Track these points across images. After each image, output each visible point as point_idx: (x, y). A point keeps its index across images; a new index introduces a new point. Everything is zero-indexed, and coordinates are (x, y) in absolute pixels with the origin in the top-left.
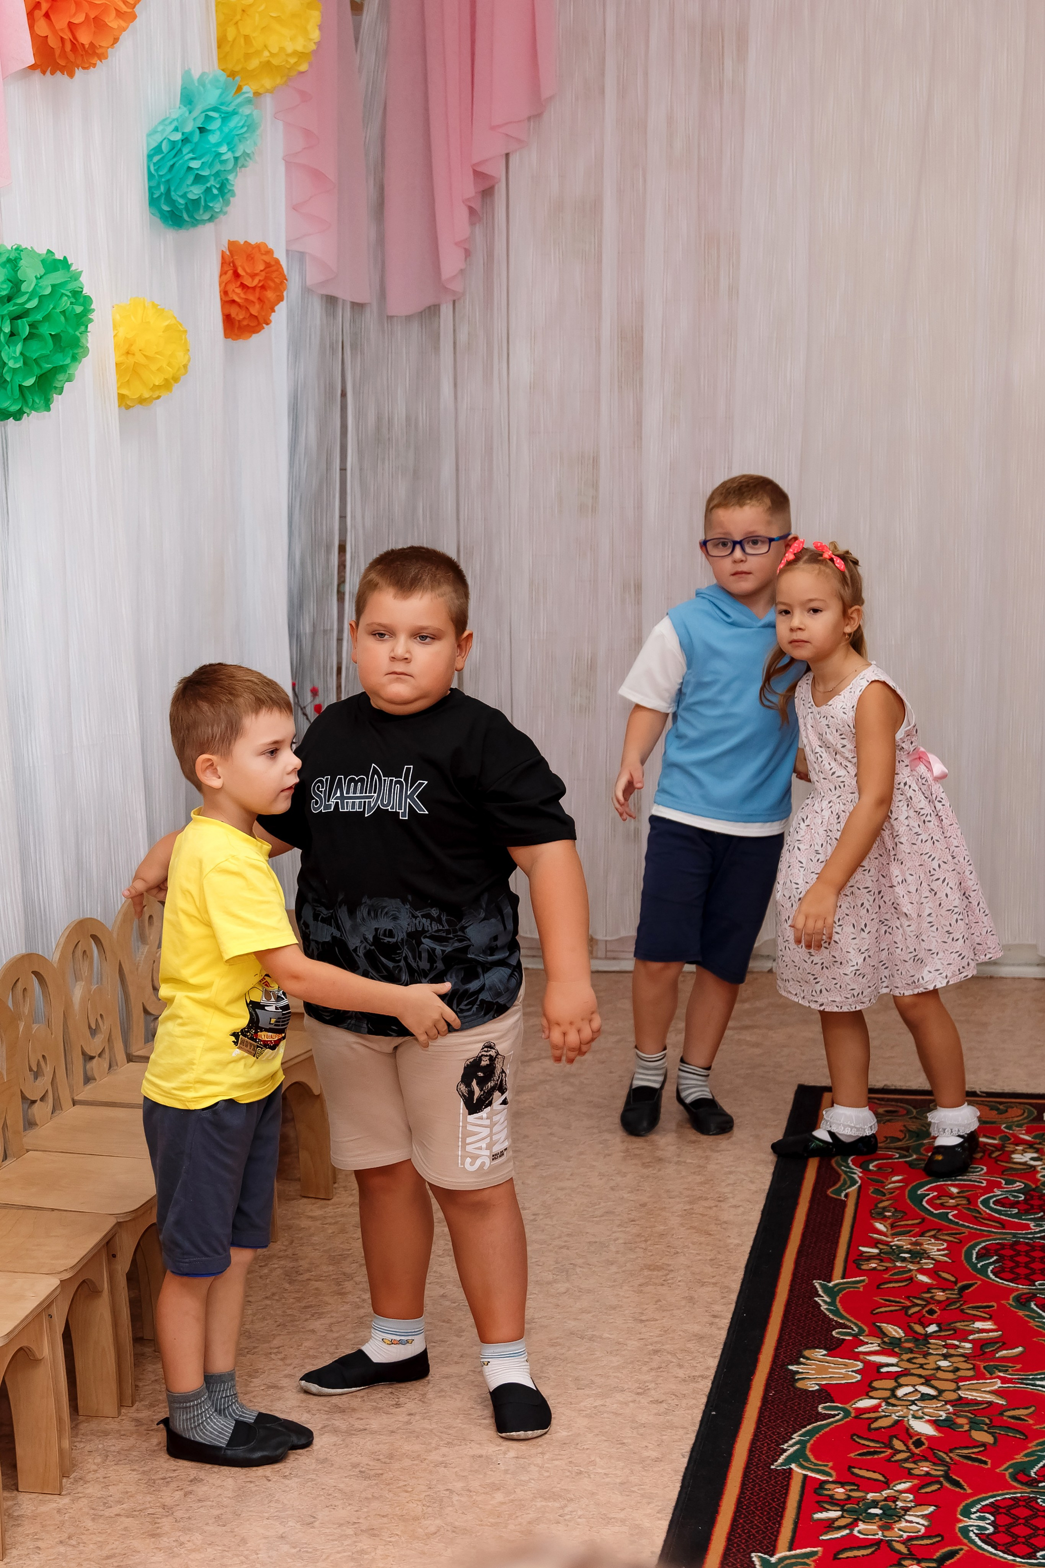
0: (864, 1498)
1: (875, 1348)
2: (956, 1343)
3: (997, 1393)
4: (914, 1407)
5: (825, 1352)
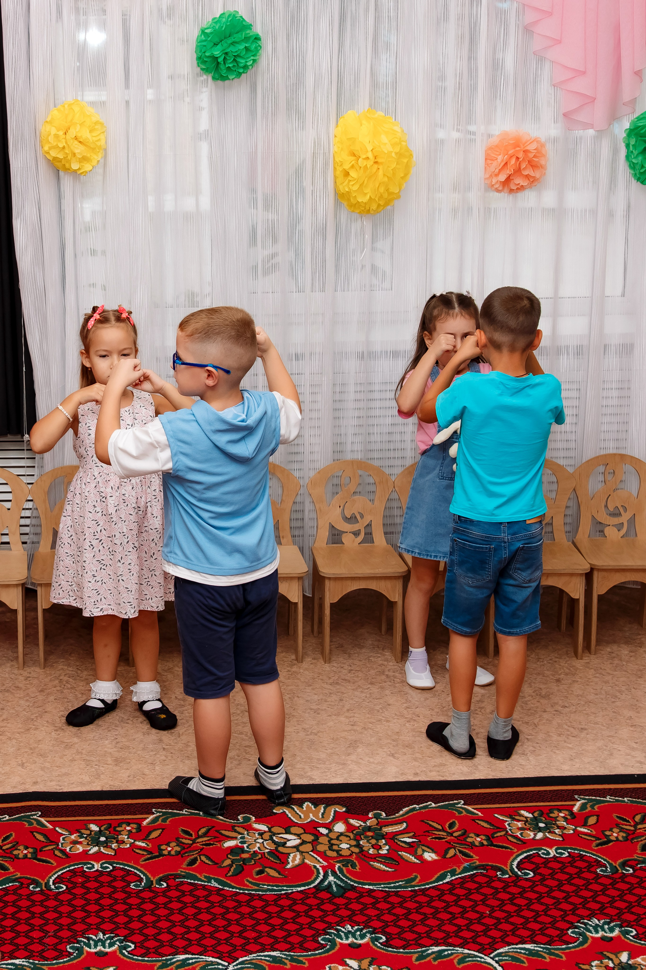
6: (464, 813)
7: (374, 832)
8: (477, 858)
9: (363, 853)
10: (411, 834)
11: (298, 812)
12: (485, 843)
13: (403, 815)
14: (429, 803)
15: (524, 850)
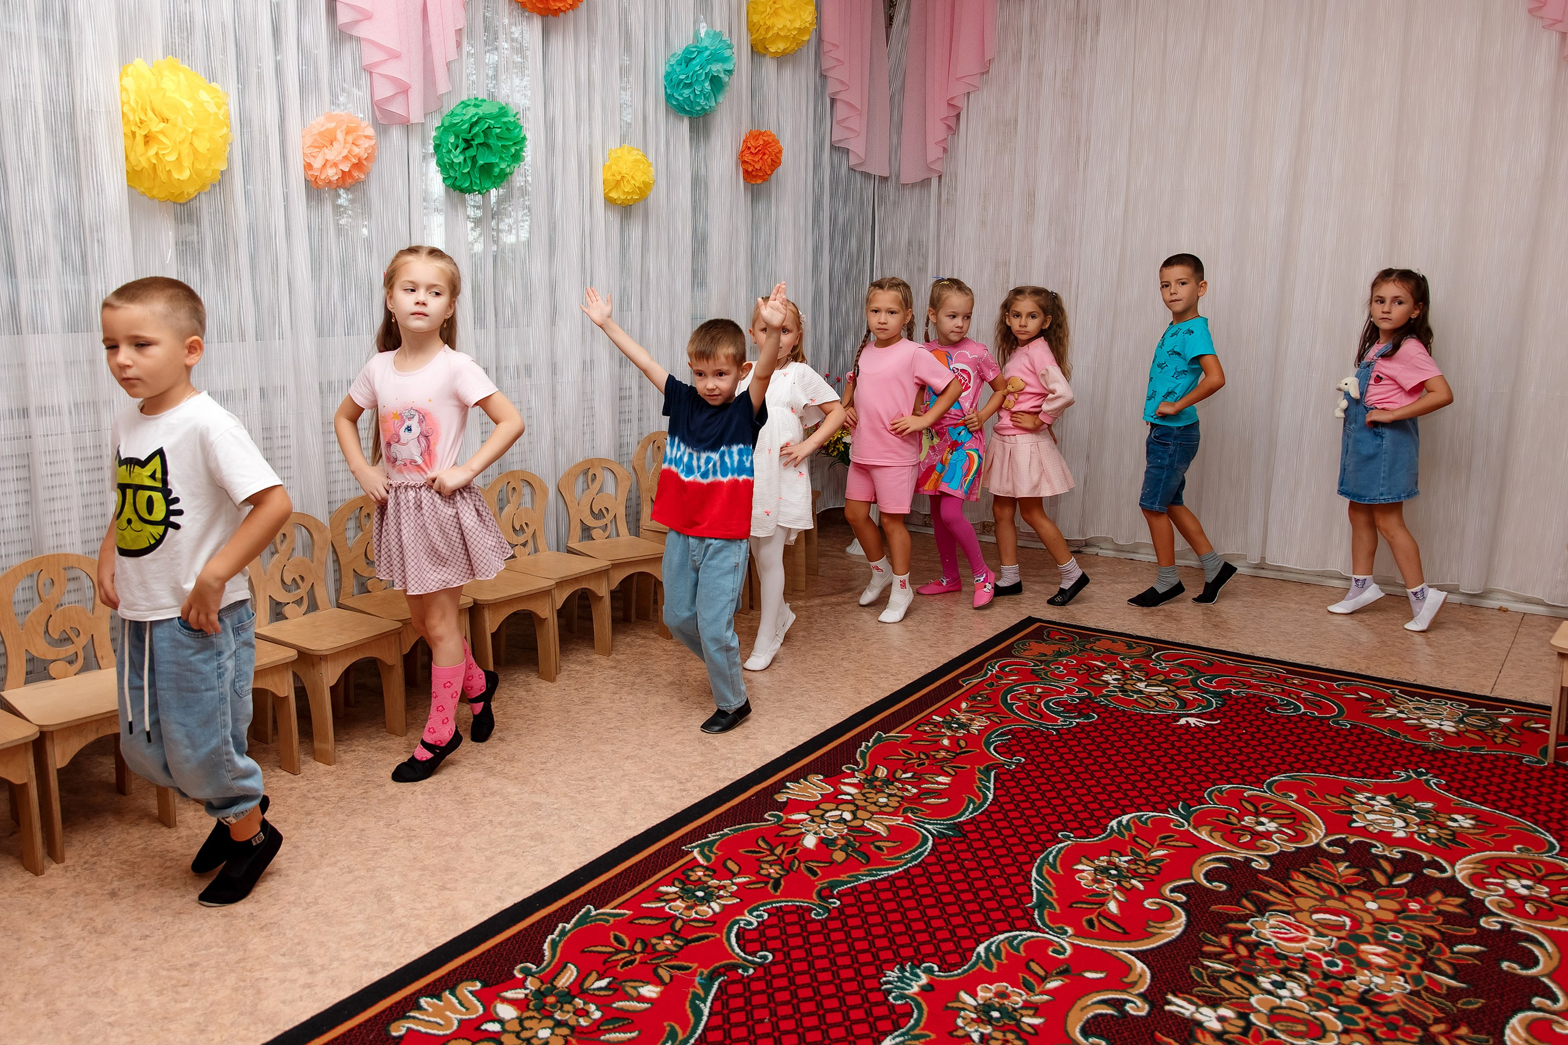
0: (706, 882)
1: (855, 781)
2: (909, 787)
3: (889, 828)
4: (824, 826)
5: (821, 777)
6: (612, 920)
7: (552, 994)
8: (695, 965)
9: (575, 1030)
10: (594, 975)
11: (427, 1018)
12: (681, 943)
13: (553, 956)
14: (560, 925)
15: (725, 931)
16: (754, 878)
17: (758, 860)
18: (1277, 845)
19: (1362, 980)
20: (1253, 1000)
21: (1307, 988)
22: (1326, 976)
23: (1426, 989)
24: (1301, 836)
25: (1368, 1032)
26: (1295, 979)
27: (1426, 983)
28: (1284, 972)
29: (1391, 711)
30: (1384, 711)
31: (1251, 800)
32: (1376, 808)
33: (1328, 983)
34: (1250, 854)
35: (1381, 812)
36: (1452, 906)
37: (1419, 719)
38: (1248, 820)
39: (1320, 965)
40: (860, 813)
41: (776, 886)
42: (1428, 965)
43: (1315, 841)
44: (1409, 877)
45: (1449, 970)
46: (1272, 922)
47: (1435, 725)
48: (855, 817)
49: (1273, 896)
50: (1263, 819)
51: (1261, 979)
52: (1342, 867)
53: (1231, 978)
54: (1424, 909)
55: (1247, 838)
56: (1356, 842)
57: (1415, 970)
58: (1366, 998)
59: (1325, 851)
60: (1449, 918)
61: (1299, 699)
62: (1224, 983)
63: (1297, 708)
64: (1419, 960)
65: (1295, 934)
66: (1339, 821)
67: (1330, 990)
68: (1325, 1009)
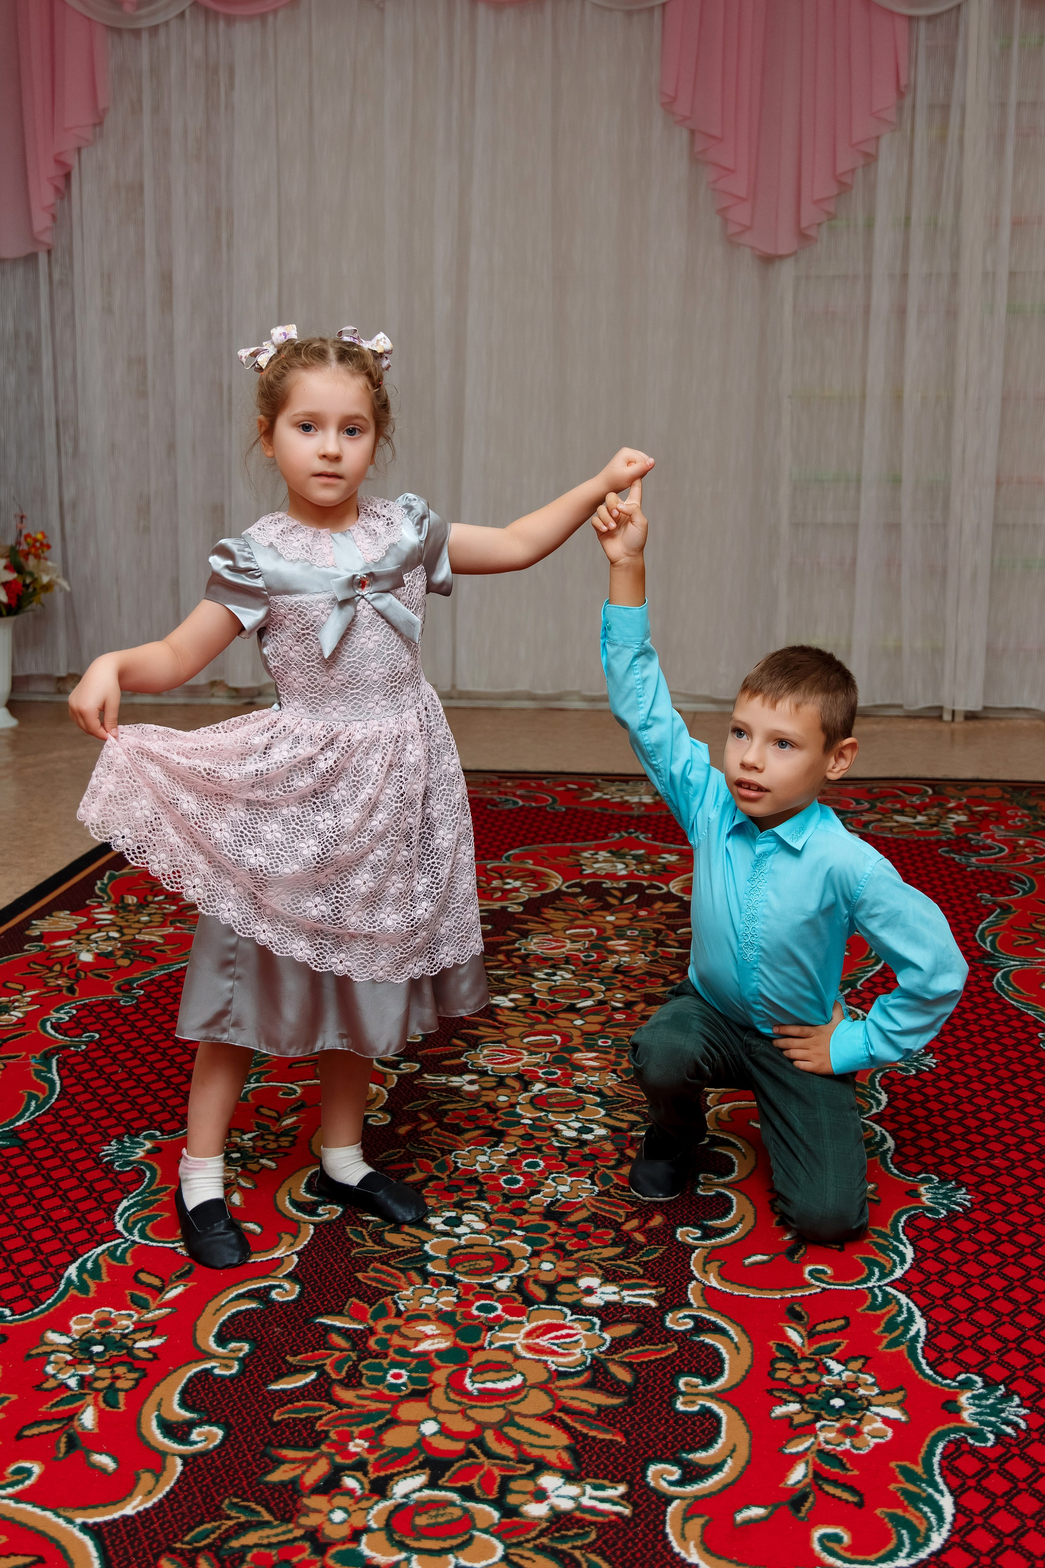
1: (107, 909)
3: (163, 936)
4: (95, 945)
5: (68, 912)
8: (23, 1053)
15: (39, 1027)
16: (44, 990)
17: (40, 977)
18: (525, 895)
19: (613, 961)
20: (534, 986)
21: (573, 972)
22: (586, 963)
23: (662, 958)
24: (545, 886)
25: (626, 988)
26: (562, 969)
27: (661, 954)
28: (553, 967)
29: (597, 795)
30: (591, 795)
31: (493, 869)
32: (601, 859)
33: (589, 967)
34: (505, 904)
35: (604, 861)
36: (672, 907)
37: (622, 797)
38: (495, 883)
39: (580, 959)
40: (126, 931)
41: (71, 990)
42: (660, 944)
43: (556, 887)
44: (636, 896)
45: (676, 944)
46: (535, 941)
47: (636, 799)
48: (123, 934)
49: (530, 926)
50: (508, 881)
51: (536, 974)
52: (581, 900)
53: (513, 977)
54: (650, 913)
55: (500, 894)
56: (589, 884)
57: (651, 948)
58: (617, 970)
59: (565, 893)
60: (669, 915)
61: (515, 795)
62: (507, 980)
63: (515, 803)
64: (653, 943)
65: (554, 944)
66: (572, 872)
67: (591, 970)
68: (590, 981)
